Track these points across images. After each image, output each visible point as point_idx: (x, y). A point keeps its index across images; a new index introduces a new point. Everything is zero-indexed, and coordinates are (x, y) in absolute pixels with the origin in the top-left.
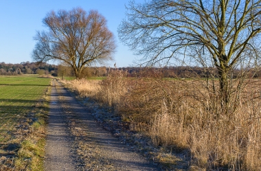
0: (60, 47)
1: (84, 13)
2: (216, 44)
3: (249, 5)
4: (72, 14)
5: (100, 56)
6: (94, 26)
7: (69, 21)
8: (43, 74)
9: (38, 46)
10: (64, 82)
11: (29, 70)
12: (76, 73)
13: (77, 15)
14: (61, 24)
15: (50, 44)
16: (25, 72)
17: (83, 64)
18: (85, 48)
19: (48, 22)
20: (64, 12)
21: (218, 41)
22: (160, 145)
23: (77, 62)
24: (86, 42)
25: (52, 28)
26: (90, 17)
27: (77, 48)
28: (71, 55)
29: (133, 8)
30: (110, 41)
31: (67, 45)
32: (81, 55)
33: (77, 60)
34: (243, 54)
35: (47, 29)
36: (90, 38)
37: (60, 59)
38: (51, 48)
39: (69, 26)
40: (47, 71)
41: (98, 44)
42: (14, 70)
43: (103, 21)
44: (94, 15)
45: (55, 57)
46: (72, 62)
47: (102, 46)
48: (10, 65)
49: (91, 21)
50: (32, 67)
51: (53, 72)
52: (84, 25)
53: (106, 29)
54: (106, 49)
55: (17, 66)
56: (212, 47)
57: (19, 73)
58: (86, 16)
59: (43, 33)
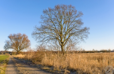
0: (13, 45)
1: (21, 35)
2: (60, 39)
3: (68, 28)
4: (17, 35)
5: (26, 48)
6: (24, 39)
7: (16, 37)
8: (7, 54)
9: (6, 45)
10: (14, 56)
11: (2, 53)
12: (18, 53)
13: (19, 35)
14: (14, 38)
15: (10, 44)
17: (20, 50)
18: (21, 45)
19: (10, 37)
20: (15, 34)
21: (60, 38)
22: (44, 66)
23: (18, 49)
24: (21, 43)
25: (11, 39)
26: (23, 36)
27: (18, 45)
28: (16, 47)
29: (36, 28)
30: (29, 43)
31: (15, 44)
32: (20, 47)
33: (19, 49)
34: (67, 41)
35: (9, 39)
36: (23, 42)
37: (13, 48)
38: (10, 45)
39: (16, 38)
40: (8, 54)
41: (25, 44)
43: (27, 37)
44: (24, 35)
45: (11, 48)
46: (17, 49)
47: (27, 44)
49: (23, 37)
50: (3, 52)
51: (10, 54)
52: (21, 38)
53: (28, 39)
54: (28, 45)
56: (59, 40)
58: (22, 36)
59: (8, 41)
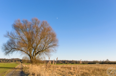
8: (18, 62)
16: (12, 62)
17: (36, 54)
42: (8, 61)
48: (7, 59)
50: (15, 60)
51: (21, 62)
55: (10, 60)
57: (10, 62)
